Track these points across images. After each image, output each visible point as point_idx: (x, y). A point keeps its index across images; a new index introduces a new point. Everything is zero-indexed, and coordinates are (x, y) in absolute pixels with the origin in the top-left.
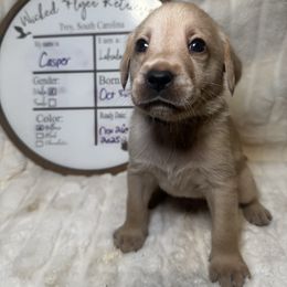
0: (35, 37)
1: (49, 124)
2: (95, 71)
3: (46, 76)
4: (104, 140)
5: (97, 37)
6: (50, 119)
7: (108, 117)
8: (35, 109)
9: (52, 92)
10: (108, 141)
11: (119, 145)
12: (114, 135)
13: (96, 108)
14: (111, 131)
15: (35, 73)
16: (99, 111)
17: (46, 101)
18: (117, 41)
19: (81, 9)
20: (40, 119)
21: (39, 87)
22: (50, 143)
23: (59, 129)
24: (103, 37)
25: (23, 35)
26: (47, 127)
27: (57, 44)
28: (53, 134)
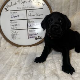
0: (10, 11)
1: (15, 34)
2: (27, 19)
3: (14, 21)
4: (30, 37)
5: (27, 10)
6: (15, 32)
7: (31, 31)
8: (11, 30)
9: (16, 25)
10: (32, 38)
11: (35, 38)
12: (33, 36)
13: (28, 29)
14: (32, 35)
15: (11, 20)
17: (14, 28)
18: (33, 11)
19: (23, 3)
20: (13, 32)
21: (12, 24)
22: (16, 39)
23: (18, 35)
24: (29, 10)
25: (7, 11)
26: (15, 35)
27: (17, 13)
28: (16, 36)
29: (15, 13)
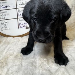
2: (17, 8)
3: (3, 11)
6: (5, 22)
7: (21, 20)
9: (5, 15)
10: (22, 27)
11: (25, 28)
12: (23, 25)
16: (18, 19)
17: (4, 18)
20: (2, 23)
21: (1, 14)
22: (5, 29)
23: (8, 25)
26: (4, 25)
27: (6, 2)
28: (6, 27)
29: (4, 2)
